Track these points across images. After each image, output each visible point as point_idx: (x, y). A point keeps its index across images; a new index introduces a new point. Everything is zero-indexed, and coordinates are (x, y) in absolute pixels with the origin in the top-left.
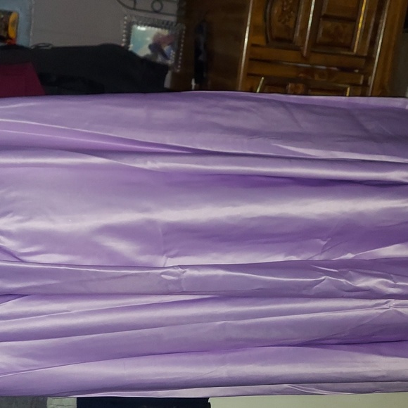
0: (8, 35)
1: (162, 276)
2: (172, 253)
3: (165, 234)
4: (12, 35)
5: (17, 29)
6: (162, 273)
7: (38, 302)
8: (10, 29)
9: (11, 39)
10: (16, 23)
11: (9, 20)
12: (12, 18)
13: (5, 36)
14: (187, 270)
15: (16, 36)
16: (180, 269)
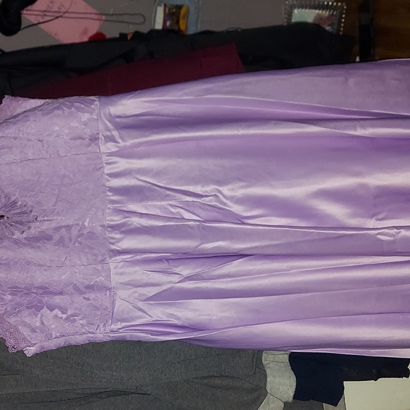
0: (179, 27)
1: (378, 236)
2: (381, 216)
3: (376, 197)
4: (182, 27)
5: (187, 21)
6: (378, 234)
7: (261, 262)
8: (181, 22)
9: (182, 31)
10: (186, 16)
11: (180, 13)
12: (183, 11)
13: (177, 29)
14: (402, 230)
15: (186, 28)
16: (395, 230)
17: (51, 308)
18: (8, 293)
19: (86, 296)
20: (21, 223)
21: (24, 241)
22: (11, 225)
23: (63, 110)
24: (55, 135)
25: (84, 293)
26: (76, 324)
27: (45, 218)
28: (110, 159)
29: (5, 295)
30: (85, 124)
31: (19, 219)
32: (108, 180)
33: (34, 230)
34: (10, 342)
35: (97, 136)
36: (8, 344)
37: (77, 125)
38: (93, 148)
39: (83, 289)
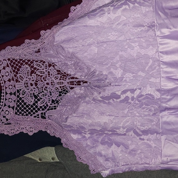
17: (118, 145)
18: (88, 133)
19: (142, 137)
20: (99, 87)
21: (100, 99)
22: (92, 88)
23: (129, 5)
24: (123, 24)
25: (141, 135)
26: (136, 157)
27: (117, 84)
28: (163, 41)
29: (86, 134)
30: (145, 15)
31: (98, 84)
32: (161, 57)
33: (108, 92)
34: (92, 167)
35: (154, 24)
36: (90, 168)
37: (139, 16)
38: (151, 33)
39: (141, 133)
